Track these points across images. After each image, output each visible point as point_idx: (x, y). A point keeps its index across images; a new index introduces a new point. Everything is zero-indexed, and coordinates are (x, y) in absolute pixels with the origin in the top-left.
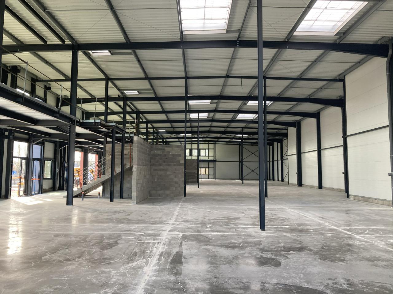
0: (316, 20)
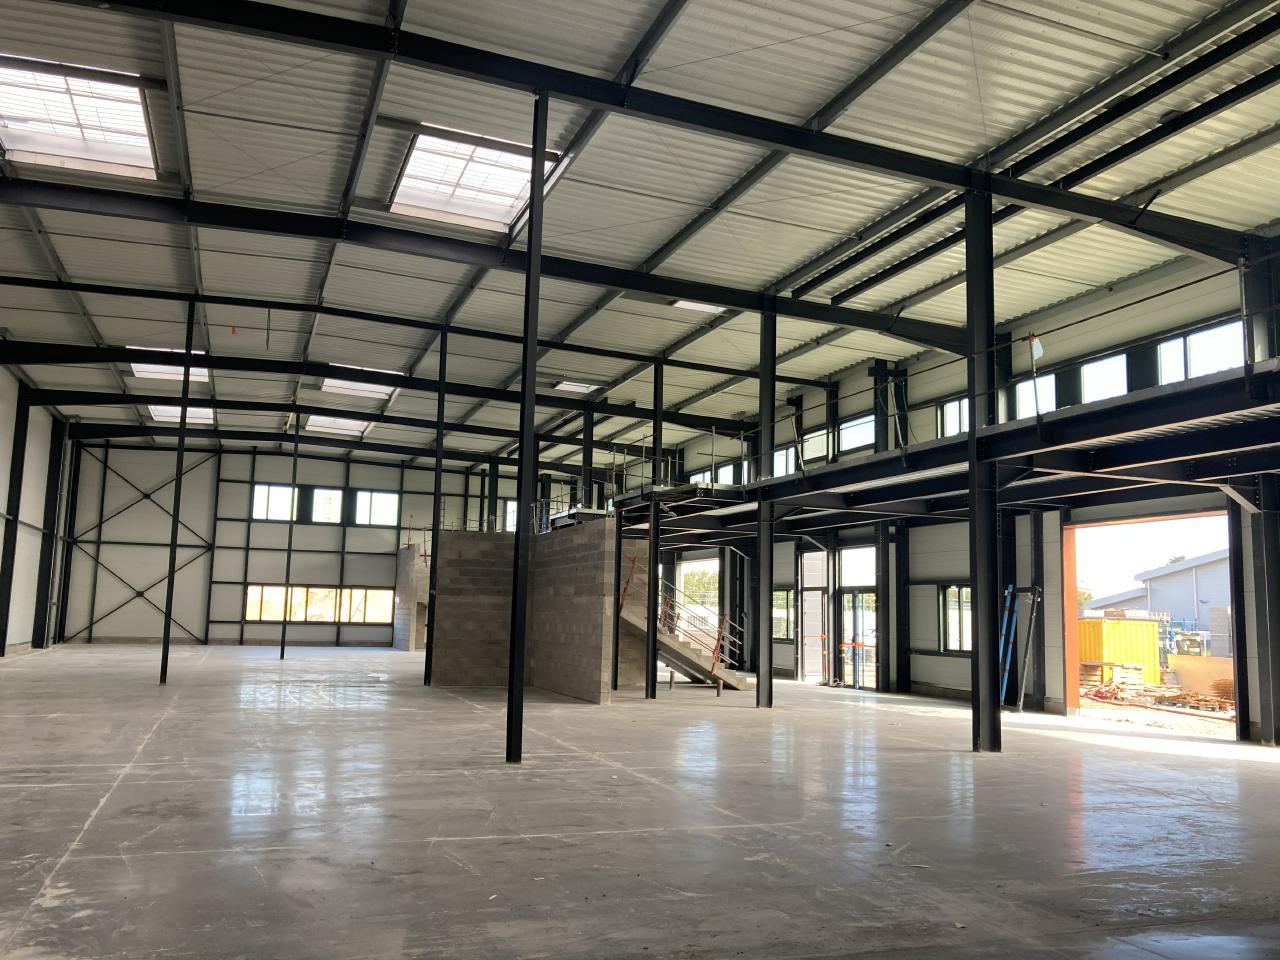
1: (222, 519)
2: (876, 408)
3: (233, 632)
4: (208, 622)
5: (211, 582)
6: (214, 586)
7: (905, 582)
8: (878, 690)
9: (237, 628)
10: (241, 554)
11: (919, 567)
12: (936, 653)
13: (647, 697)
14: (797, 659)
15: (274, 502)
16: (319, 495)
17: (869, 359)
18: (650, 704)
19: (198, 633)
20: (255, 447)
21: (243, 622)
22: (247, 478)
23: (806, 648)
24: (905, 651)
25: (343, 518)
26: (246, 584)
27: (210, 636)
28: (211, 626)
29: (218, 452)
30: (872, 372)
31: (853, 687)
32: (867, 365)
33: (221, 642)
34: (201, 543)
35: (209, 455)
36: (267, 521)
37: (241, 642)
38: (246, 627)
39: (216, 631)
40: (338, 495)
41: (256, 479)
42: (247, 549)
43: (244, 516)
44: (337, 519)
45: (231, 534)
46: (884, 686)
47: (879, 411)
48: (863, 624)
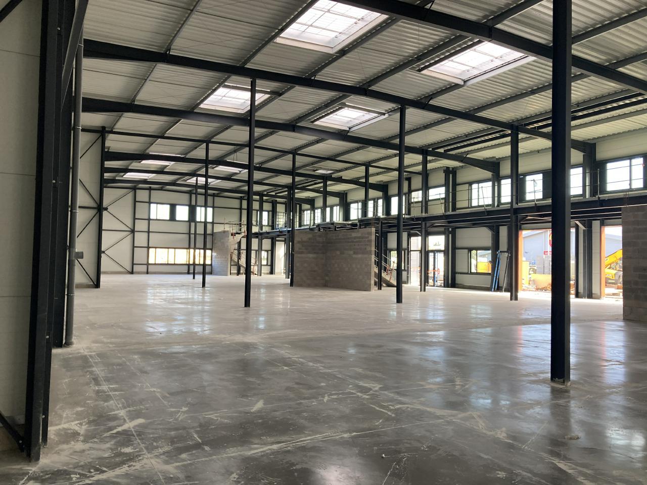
1: (137, 219)
2: (445, 183)
3: (144, 268)
4: (133, 264)
5: (134, 247)
6: (135, 248)
7: (454, 248)
8: (444, 287)
9: (146, 266)
10: (146, 234)
11: (459, 243)
12: (467, 273)
13: (378, 289)
14: (408, 277)
15: (160, 212)
16: (178, 208)
17: (444, 167)
18: (380, 291)
19: (129, 269)
20: (150, 187)
21: (148, 264)
22: (147, 200)
23: (411, 272)
24: (454, 273)
25: (189, 218)
26: (148, 247)
27: (134, 270)
28: (134, 266)
29: (134, 189)
30: (445, 171)
31: (434, 286)
32: (443, 169)
33: (139, 273)
34: (129, 230)
35: (131, 190)
36: (157, 220)
37: (147, 273)
38: (149, 266)
39: (136, 268)
40: (187, 208)
41: (151, 201)
42: (149, 232)
43: (147, 218)
44: (187, 219)
45: (141, 226)
46: (446, 285)
47: (446, 185)
48: (439, 263)
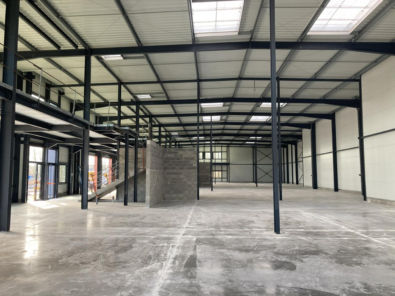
0: (330, 19)
